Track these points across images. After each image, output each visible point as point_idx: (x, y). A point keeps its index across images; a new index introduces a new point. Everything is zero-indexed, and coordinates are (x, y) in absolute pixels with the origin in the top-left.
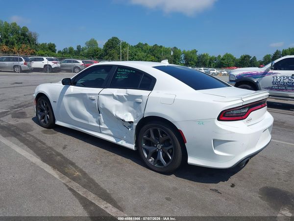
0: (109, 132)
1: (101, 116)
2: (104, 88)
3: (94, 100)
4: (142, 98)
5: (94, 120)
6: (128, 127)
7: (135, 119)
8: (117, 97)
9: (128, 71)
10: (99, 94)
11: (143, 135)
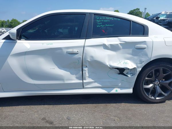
0: (96, 84)
1: (86, 70)
2: (86, 39)
3: (77, 54)
4: (146, 44)
5: (74, 77)
6: (126, 74)
7: (139, 65)
8: (110, 47)
9: (110, 19)
10: (84, 47)
11: (145, 78)
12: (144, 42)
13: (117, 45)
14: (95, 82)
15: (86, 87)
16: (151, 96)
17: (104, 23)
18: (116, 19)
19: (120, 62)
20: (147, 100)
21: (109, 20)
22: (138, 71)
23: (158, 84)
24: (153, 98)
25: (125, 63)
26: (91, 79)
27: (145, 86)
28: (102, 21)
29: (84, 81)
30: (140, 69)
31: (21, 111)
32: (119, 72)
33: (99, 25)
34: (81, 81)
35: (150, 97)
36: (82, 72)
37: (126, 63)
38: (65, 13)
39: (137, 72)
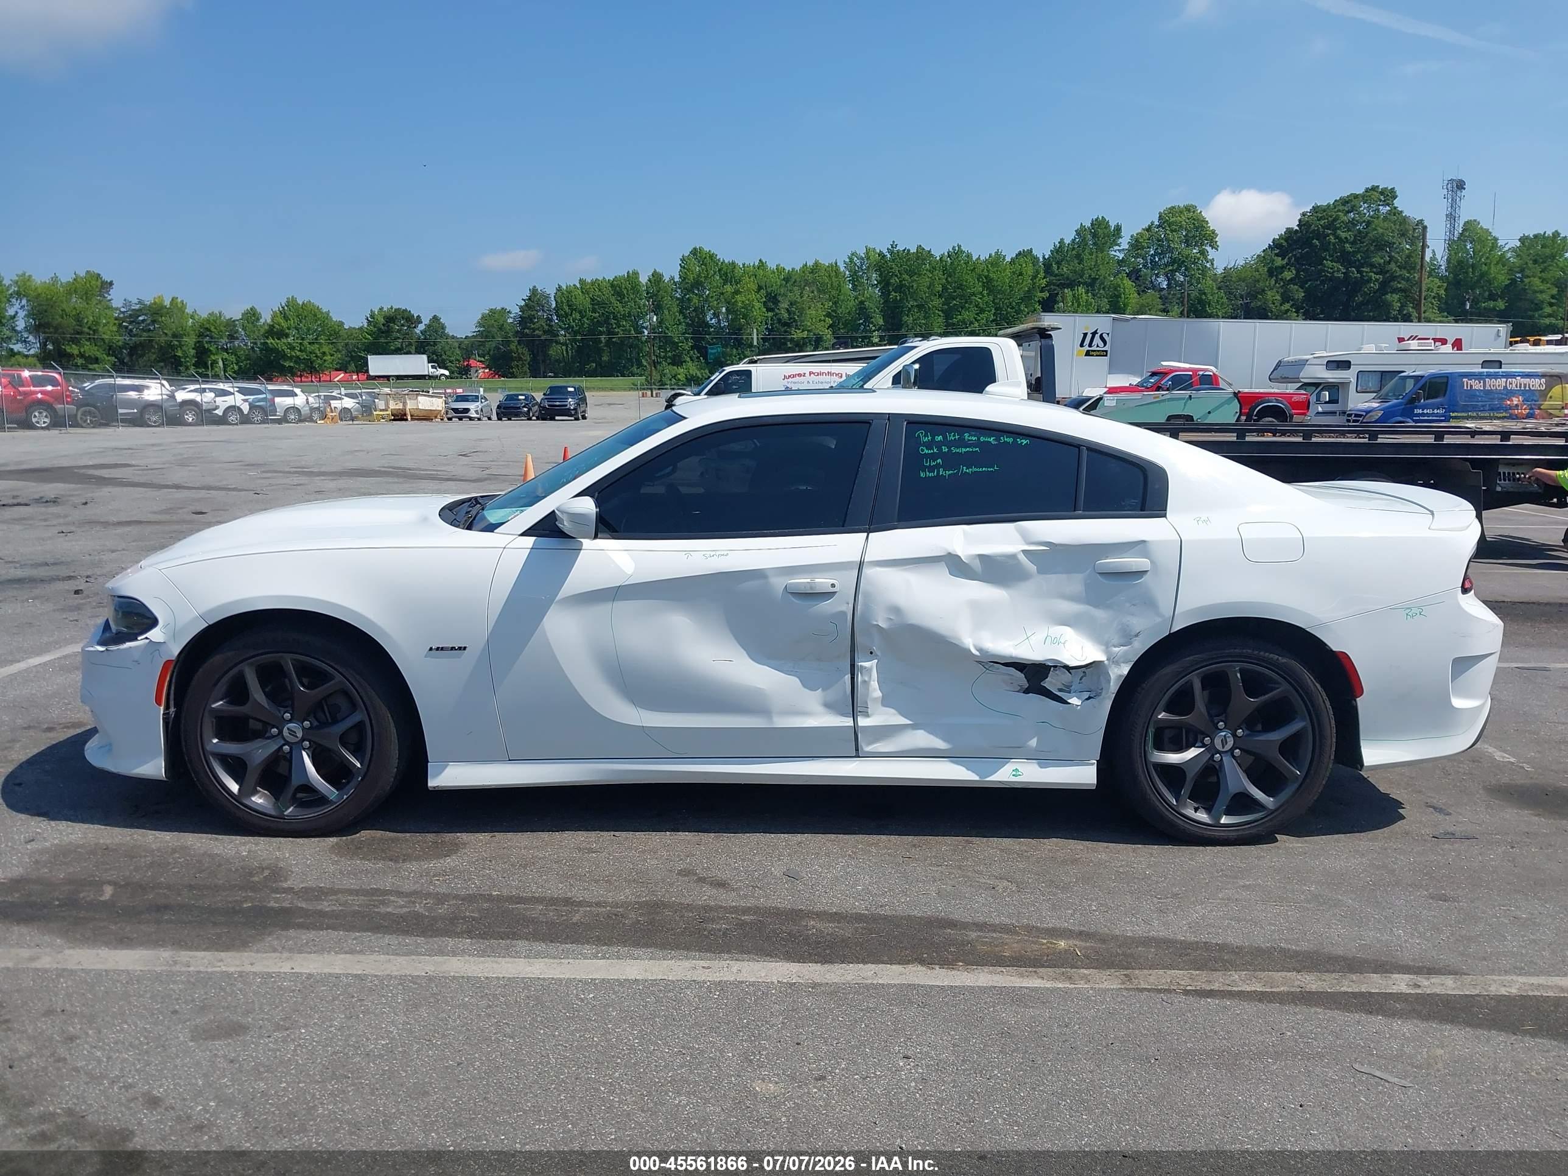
1: (869, 670)
2: (869, 531)
3: (828, 595)
4: (1146, 554)
5: (813, 699)
6: (1060, 690)
7: (1117, 649)
8: (977, 565)
9: (982, 439)
10: (861, 565)
11: (1154, 711)
12: (1139, 546)
13: (1013, 557)
14: (914, 727)
15: (869, 749)
16: (1196, 810)
17: (951, 461)
18: (1010, 440)
19: (1029, 634)
20: (1172, 825)
21: (978, 444)
22: (1113, 676)
23: (1228, 747)
24: (1202, 816)
25: (1049, 640)
26: (892, 711)
27: (1156, 753)
28: (945, 449)
29: (862, 722)
30: (1125, 670)
31: (580, 849)
32: (1026, 685)
33: (931, 469)
34: (849, 722)
35: (1190, 812)
36: (853, 678)
37: (1056, 641)
38: (780, 420)
39: (1109, 681)
